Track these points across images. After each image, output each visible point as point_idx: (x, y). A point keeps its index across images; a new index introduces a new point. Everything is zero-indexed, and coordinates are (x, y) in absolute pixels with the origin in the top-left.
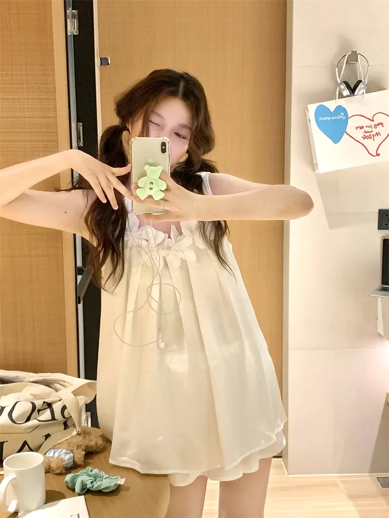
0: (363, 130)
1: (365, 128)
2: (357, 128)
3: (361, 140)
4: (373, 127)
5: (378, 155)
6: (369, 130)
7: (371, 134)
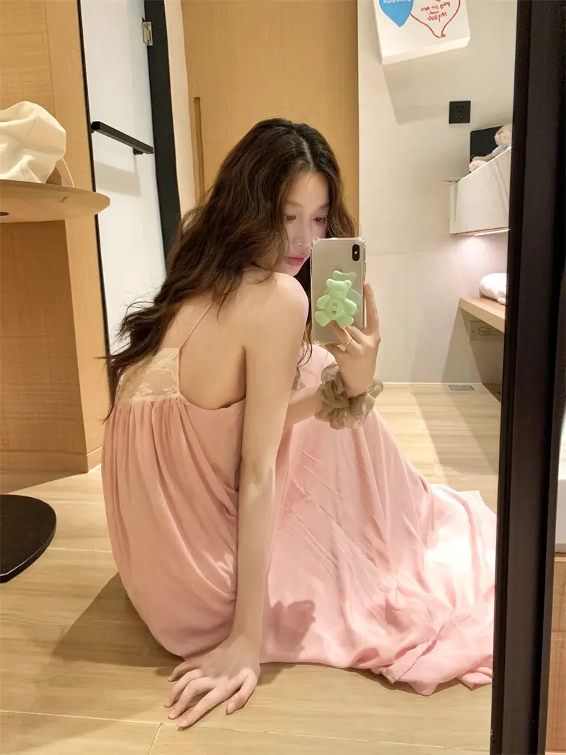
0: (429, 11)
1: (431, 9)
2: (422, 9)
3: (427, 22)
4: (439, 6)
5: (443, 36)
6: (435, 10)
7: (437, 14)
